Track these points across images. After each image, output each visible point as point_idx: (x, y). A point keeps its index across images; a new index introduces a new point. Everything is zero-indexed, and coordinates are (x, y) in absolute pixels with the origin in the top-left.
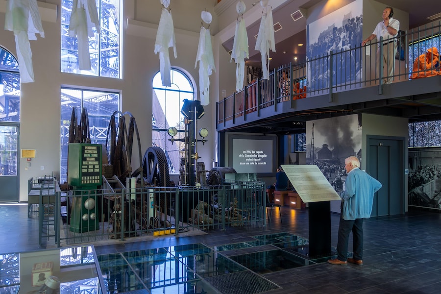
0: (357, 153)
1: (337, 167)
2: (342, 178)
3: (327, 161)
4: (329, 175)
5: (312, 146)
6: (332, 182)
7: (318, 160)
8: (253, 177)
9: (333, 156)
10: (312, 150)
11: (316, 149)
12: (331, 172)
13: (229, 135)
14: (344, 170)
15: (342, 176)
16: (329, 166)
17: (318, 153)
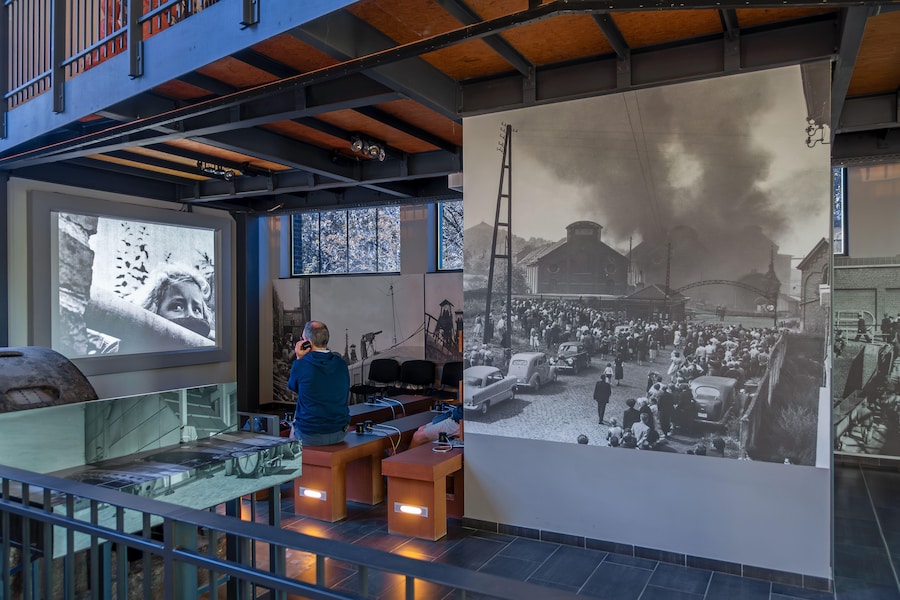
0: (795, 264)
1: (660, 331)
2: (693, 386)
3: (595, 304)
4: (608, 371)
5: (500, 235)
6: (632, 403)
7: (540, 301)
8: (215, 408)
9: (634, 280)
10: (501, 250)
11: (528, 248)
12: (623, 357)
13: (30, 194)
14: (710, 349)
15: (695, 374)
16: (607, 326)
17: (542, 263)
